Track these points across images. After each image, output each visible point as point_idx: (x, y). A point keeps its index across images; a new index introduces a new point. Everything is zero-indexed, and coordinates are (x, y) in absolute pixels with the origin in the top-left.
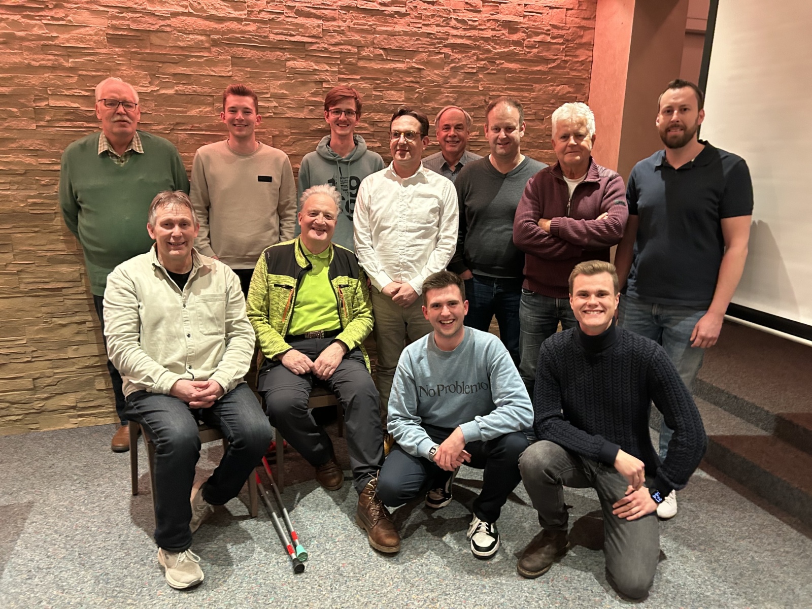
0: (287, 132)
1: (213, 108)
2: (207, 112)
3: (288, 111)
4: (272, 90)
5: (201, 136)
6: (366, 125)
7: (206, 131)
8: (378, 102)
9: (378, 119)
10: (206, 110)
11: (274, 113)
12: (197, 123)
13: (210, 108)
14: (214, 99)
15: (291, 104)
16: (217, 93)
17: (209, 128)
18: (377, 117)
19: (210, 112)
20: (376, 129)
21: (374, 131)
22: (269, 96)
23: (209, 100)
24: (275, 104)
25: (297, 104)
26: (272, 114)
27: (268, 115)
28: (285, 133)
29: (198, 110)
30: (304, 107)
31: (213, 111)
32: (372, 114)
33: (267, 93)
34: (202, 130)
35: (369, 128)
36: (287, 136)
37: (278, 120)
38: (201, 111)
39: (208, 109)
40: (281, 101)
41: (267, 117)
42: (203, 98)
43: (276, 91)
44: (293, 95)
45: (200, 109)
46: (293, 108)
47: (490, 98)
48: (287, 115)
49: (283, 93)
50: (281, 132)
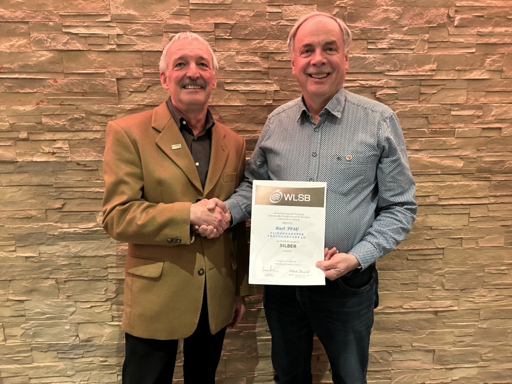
0: (137, 72)
1: (29, 40)
2: (20, 46)
3: (139, 42)
4: (114, 11)
5: (14, 81)
6: (257, 59)
7: (20, 73)
8: (274, 23)
9: (275, 49)
10: (19, 43)
11: (118, 45)
12: (8, 63)
13: (25, 41)
14: (29, 28)
15: (142, 31)
16: (33, 17)
17: (24, 69)
18: (272, 46)
19: (25, 46)
20: (271, 64)
21: (269, 68)
22: (108, 19)
23: (23, 29)
24: (118, 31)
25: (152, 31)
26: (114, 46)
27: (108, 48)
28: (135, 74)
29: (8, 44)
30: (162, 35)
31: (29, 44)
32: (265, 42)
33: (106, 15)
34: (14, 72)
35: (261, 63)
36: (138, 79)
37: (123, 54)
38: (12, 46)
39: (23, 41)
40: (128, 26)
41: (107, 52)
42: (13, 26)
43: (119, 12)
44: (146, 17)
45: (12, 43)
46: (146, 36)
47: (456, 11)
48: (136, 48)
49: (129, 15)
50: (129, 72)
